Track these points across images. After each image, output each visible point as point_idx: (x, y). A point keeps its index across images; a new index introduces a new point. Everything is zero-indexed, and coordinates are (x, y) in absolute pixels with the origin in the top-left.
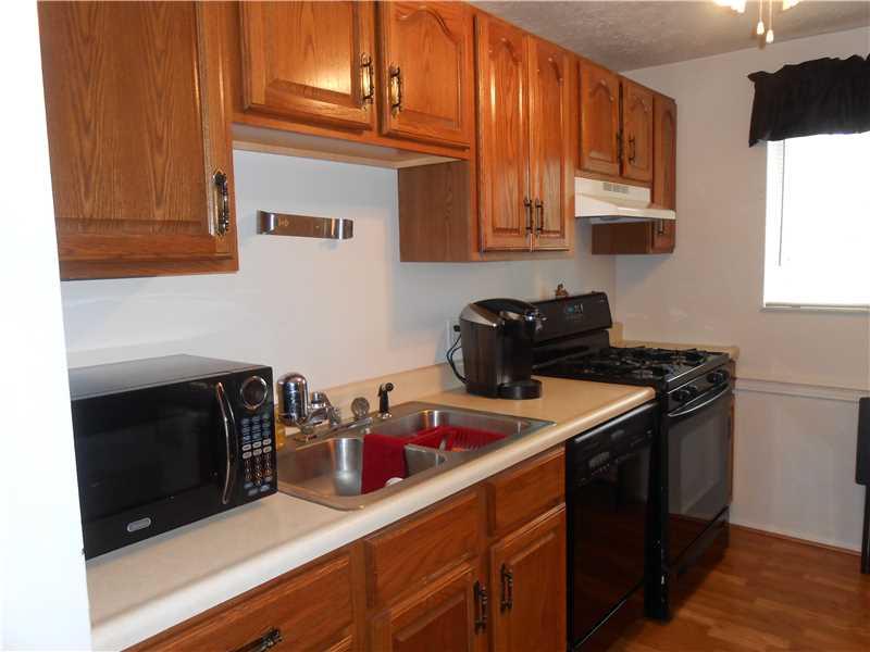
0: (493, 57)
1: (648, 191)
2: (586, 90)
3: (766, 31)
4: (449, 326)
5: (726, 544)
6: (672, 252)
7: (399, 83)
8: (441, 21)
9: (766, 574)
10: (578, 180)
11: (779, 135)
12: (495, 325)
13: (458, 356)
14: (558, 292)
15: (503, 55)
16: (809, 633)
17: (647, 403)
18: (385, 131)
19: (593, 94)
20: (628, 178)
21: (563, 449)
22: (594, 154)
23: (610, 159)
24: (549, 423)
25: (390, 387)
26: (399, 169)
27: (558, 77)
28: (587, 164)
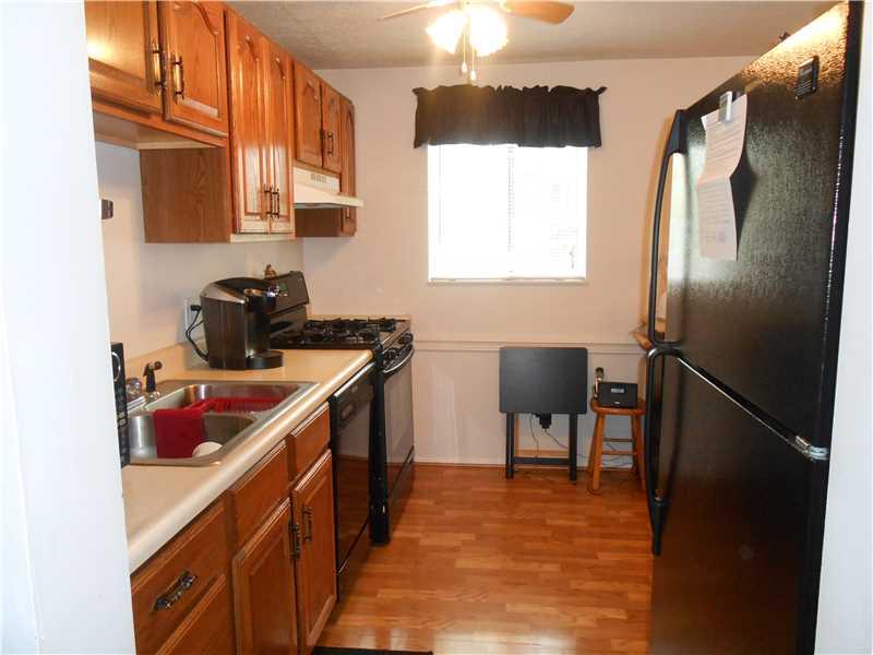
0: (240, 52)
1: (337, 181)
2: (300, 89)
3: (469, 70)
4: (186, 306)
5: (412, 478)
6: (353, 235)
7: (182, 72)
8: (204, 14)
9: (445, 493)
10: (295, 169)
11: (437, 140)
12: (242, 302)
13: (199, 334)
14: (267, 272)
15: (247, 51)
16: (485, 525)
17: (370, 362)
18: (168, 118)
19: (304, 93)
20: (328, 170)
21: (327, 403)
22: (307, 147)
23: (314, 151)
24: (312, 384)
25: (158, 366)
26: (140, 150)
27: (282, 74)
28: (302, 156)
